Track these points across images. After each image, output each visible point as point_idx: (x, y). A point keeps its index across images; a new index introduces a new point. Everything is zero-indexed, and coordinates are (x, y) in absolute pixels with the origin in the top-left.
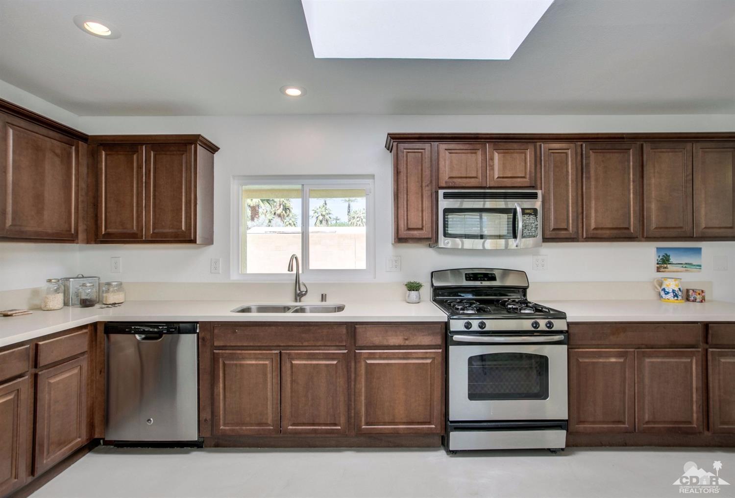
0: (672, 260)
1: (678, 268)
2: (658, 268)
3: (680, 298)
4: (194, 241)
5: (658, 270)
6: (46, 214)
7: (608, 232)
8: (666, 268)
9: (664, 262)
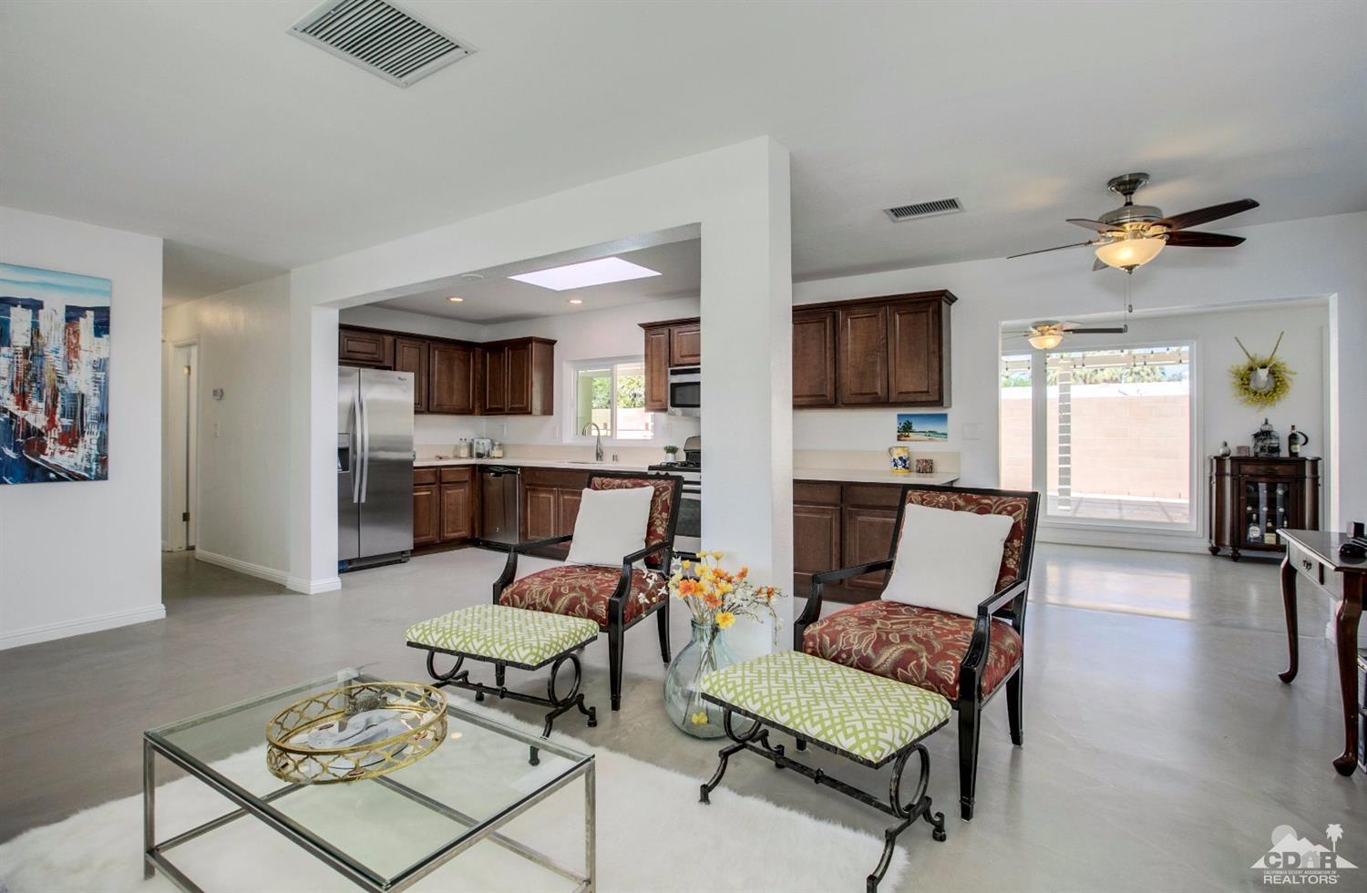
0: (915, 427)
1: (921, 436)
2: (899, 436)
3: (900, 467)
4: (530, 413)
5: (899, 439)
6: (455, 398)
7: (806, 399)
8: (908, 436)
9: (905, 430)
